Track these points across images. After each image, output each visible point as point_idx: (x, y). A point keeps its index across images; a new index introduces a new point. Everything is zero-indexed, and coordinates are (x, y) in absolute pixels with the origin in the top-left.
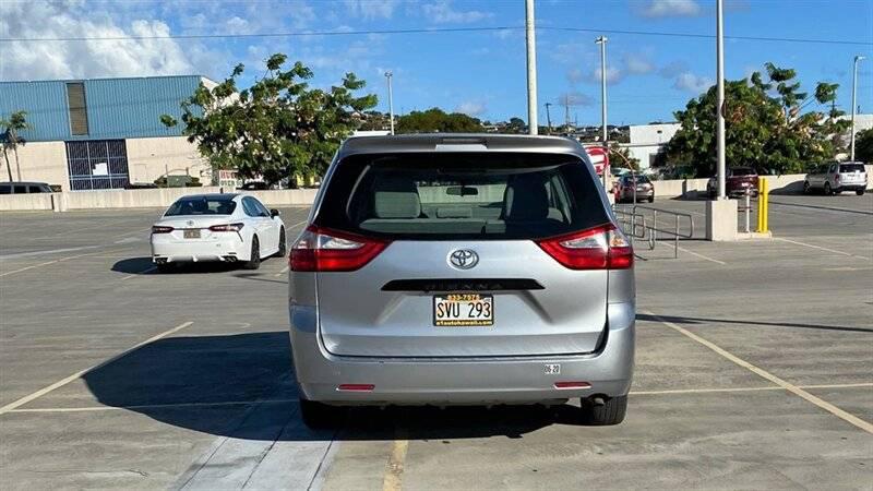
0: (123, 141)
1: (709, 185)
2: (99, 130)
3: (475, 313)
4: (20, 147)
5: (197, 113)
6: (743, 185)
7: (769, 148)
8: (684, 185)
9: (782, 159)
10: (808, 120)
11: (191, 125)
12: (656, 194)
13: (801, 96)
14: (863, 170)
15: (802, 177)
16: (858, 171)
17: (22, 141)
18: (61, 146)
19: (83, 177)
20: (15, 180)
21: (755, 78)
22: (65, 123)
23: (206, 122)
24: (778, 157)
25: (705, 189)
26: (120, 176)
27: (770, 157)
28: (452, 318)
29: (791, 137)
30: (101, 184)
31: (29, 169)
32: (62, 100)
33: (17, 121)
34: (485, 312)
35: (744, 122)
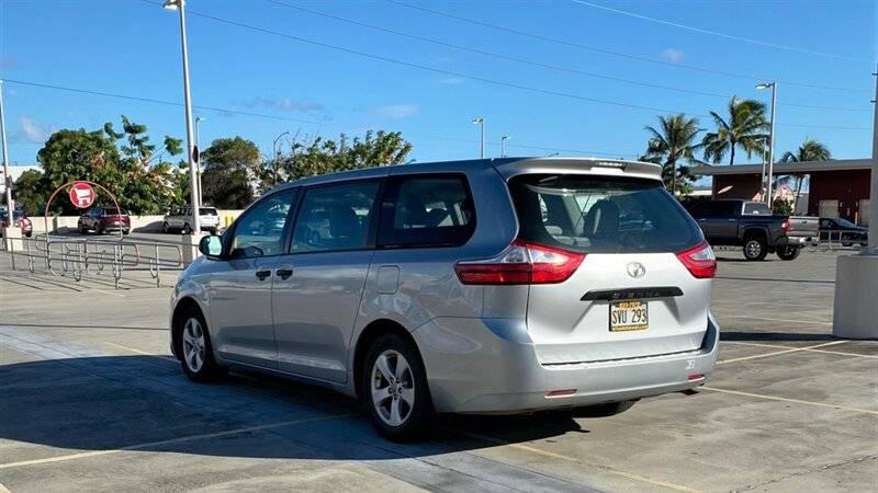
1: (80, 222)
3: (636, 319)
6: (117, 223)
7: (129, 192)
8: (55, 222)
9: (140, 202)
10: (160, 169)
12: (34, 229)
13: (151, 148)
14: (215, 214)
15: (161, 218)
16: (210, 215)
21: (108, 129)
24: (137, 200)
25: (76, 226)
27: (130, 200)
28: (622, 324)
29: (147, 183)
34: (643, 318)
35: (104, 167)
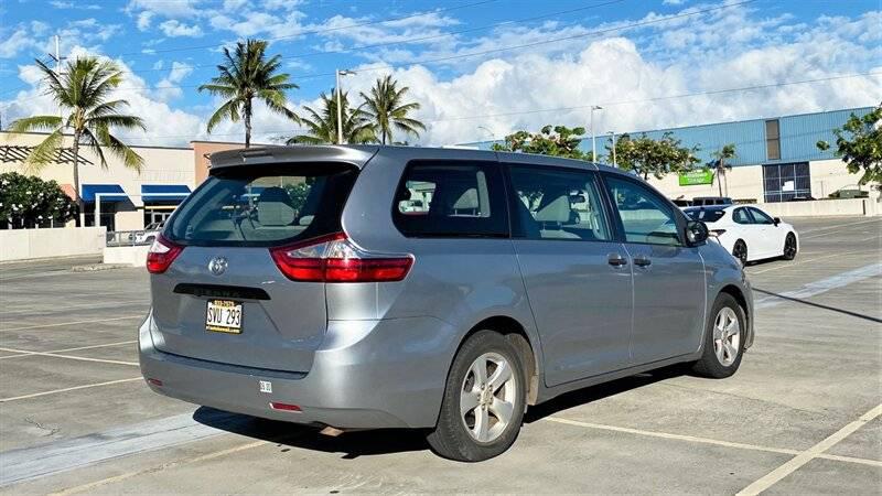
0: (807, 163)
2: (789, 154)
3: (231, 320)
4: (727, 171)
5: (848, 137)
11: (842, 148)
17: (729, 167)
18: (759, 169)
19: (774, 193)
20: (724, 196)
22: (762, 151)
23: (854, 145)
26: (804, 191)
30: (789, 198)
31: (735, 187)
32: (761, 133)
33: (728, 152)
